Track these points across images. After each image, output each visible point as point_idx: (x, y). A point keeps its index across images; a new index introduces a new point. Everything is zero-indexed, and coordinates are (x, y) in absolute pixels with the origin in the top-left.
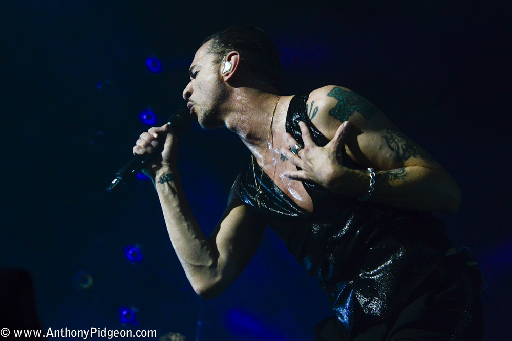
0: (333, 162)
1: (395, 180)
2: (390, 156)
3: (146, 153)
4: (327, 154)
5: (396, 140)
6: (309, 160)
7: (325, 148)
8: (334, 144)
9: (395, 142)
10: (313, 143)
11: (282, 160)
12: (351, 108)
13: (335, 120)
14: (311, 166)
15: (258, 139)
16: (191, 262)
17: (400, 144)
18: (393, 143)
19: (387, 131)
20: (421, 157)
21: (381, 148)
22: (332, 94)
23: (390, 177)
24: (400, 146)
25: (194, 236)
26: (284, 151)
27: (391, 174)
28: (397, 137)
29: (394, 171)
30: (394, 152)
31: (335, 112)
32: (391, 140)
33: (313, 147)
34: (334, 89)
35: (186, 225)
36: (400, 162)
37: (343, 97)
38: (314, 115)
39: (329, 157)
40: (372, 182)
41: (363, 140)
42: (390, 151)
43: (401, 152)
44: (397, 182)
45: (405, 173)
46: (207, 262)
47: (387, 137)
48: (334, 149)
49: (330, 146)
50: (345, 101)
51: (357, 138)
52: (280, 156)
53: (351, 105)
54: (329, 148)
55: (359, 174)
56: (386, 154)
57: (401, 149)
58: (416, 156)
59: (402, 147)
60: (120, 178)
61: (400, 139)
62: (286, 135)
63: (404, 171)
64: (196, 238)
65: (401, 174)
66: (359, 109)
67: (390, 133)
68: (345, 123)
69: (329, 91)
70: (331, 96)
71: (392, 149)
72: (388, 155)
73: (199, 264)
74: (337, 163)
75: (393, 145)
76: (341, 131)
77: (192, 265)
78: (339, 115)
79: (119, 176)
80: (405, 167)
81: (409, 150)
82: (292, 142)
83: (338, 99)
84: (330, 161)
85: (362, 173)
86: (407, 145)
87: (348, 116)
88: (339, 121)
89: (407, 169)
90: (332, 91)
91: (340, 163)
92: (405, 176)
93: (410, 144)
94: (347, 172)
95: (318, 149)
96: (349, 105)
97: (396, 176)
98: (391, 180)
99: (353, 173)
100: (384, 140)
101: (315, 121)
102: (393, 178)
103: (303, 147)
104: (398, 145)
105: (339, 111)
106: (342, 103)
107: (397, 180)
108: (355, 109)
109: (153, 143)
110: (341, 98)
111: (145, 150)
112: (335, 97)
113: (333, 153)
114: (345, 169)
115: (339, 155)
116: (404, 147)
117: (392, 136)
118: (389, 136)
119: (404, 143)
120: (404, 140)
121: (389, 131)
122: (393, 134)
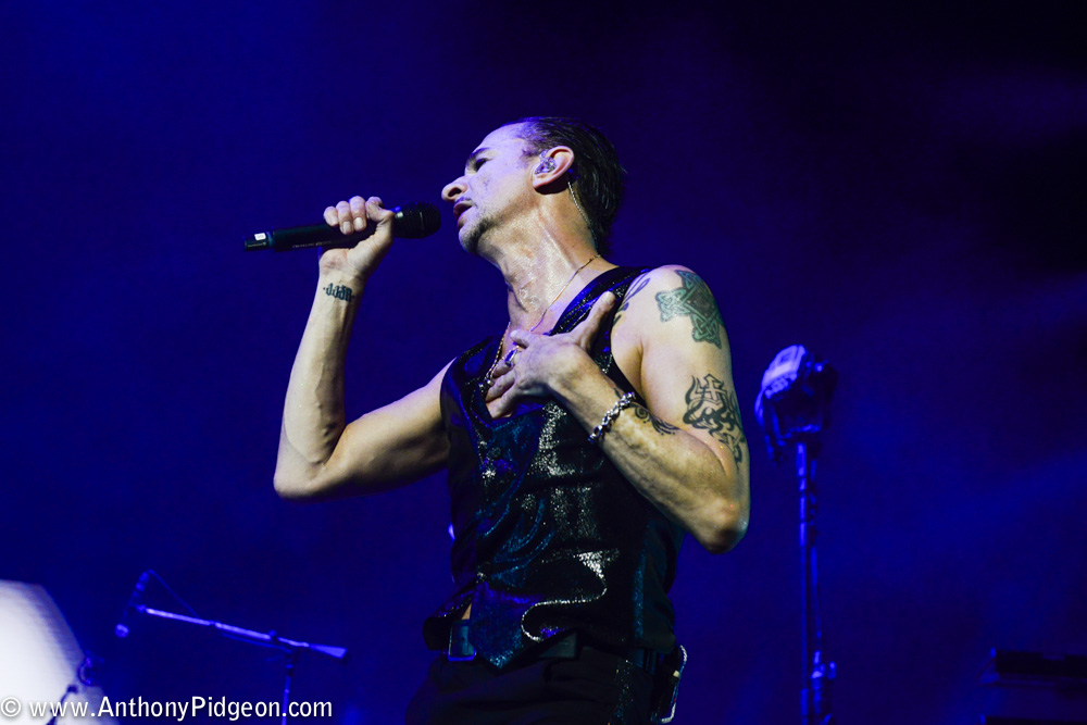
9: (703, 397)
12: (687, 308)
16: (290, 437)
18: (699, 395)
19: (707, 377)
22: (684, 275)
24: (703, 407)
28: (714, 394)
30: (686, 406)
31: (664, 297)
32: (699, 390)
37: (692, 288)
43: (698, 414)
47: (699, 382)
50: (691, 294)
53: (693, 304)
59: (705, 410)
61: (714, 398)
66: (696, 317)
67: (708, 382)
70: (680, 276)
71: (688, 400)
78: (666, 306)
83: (684, 285)
86: (715, 412)
96: (689, 301)
100: (690, 382)
104: (702, 402)
105: (670, 300)
106: (683, 292)
108: (692, 314)
110: (689, 287)
112: (684, 281)
117: (704, 388)
118: (703, 383)
119: (716, 408)
120: (721, 405)
121: (710, 379)
122: (711, 388)
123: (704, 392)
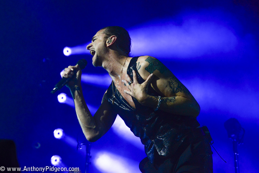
0: (143, 92)
1: (170, 102)
2: (170, 91)
3: (68, 77)
4: (141, 88)
5: (174, 83)
6: (134, 89)
7: (141, 85)
8: (145, 84)
9: (173, 85)
10: (137, 82)
11: (124, 85)
12: (155, 68)
13: (147, 72)
14: (135, 92)
15: (116, 74)
16: (86, 126)
17: (175, 86)
18: (172, 85)
19: (170, 79)
20: (184, 92)
21: (166, 87)
22: (147, 60)
23: (168, 100)
24: (175, 87)
25: (88, 115)
26: (125, 82)
27: (169, 99)
28: (174, 82)
29: (170, 98)
30: (172, 89)
31: (147, 69)
32: (172, 83)
33: (136, 83)
34: (149, 57)
35: (84, 109)
36: (173, 94)
37: (152, 62)
38: (139, 68)
39: (142, 90)
40: (159, 103)
41: (159, 82)
42: (170, 88)
43: (175, 89)
44: (171, 103)
45: (175, 100)
46: (93, 126)
47: (170, 82)
48: (145, 86)
49: (143, 84)
50: (152, 64)
51: (156, 81)
52: (124, 84)
53: (155, 66)
54: (143, 85)
55: (154, 99)
56: (168, 89)
57: (175, 88)
58: (182, 91)
59: (176, 87)
60: (57, 87)
61: (176, 83)
62: (127, 75)
63: (175, 98)
64: (88, 116)
65: (173, 100)
66: (158, 68)
67: (171, 80)
68: (152, 74)
69: (146, 59)
70: (146, 61)
71: (171, 87)
72: (169, 90)
73: (90, 127)
74: (145, 93)
75: (172, 86)
76: (149, 78)
77: (86, 127)
78: (150, 70)
79: (56, 86)
80: (176, 96)
81: (179, 89)
82: (129, 79)
83: (149, 63)
84: (142, 92)
85: (155, 98)
86: (178, 86)
87: (153, 71)
88: (149, 73)
89: (176, 97)
90: (147, 58)
91: (146, 93)
92: (175, 101)
93: (180, 86)
94: (149, 97)
95: (138, 85)
96: (154, 66)
97: (170, 101)
98: (168, 102)
99: (151, 98)
100: (168, 83)
101: (139, 71)
102: (169, 101)
103: (133, 82)
104: (174, 86)
105: (149, 68)
106: (151, 65)
107: (171, 102)
108: (156, 68)
109: (72, 73)
110: (151, 63)
111: (68, 76)
112: (148, 62)
113: (144, 88)
114: (148, 96)
115: (147, 89)
116: (177, 87)
117: (172, 82)
118: (171, 81)
119: (177, 85)
120: (178, 84)
121: (171, 79)
122: (173, 81)
123: (173, 83)
